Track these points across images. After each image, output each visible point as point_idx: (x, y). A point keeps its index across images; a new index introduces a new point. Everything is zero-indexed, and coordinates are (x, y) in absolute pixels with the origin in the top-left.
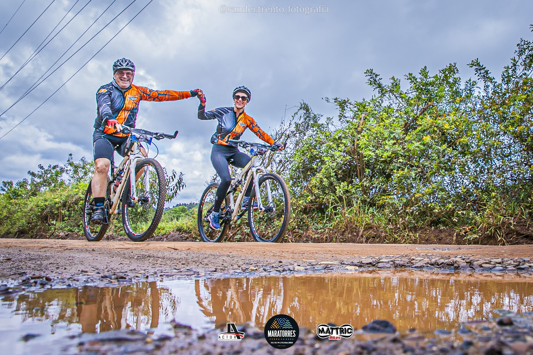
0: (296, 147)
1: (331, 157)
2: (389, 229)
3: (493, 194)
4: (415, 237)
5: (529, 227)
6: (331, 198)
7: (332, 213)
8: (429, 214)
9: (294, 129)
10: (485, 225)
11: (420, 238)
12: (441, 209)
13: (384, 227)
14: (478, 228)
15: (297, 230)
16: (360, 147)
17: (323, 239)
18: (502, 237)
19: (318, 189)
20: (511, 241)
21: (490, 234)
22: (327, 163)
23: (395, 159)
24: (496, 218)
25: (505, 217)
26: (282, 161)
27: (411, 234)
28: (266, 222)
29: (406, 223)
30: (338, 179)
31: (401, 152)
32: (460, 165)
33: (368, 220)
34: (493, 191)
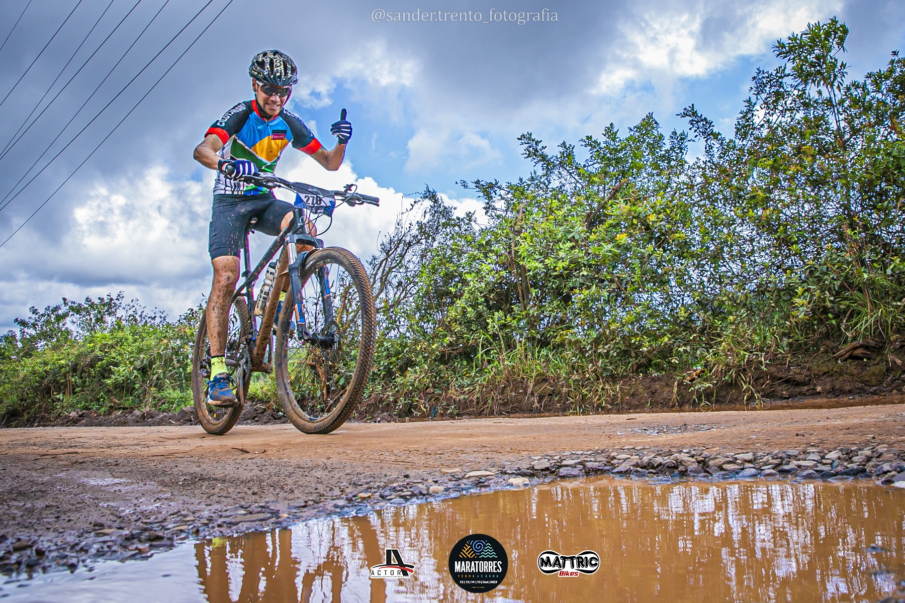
0: (422, 260)
1: (477, 273)
2: (574, 381)
3: (731, 318)
4: (613, 391)
5: (789, 366)
6: (480, 337)
7: (484, 359)
8: (633, 354)
9: (417, 233)
10: (721, 366)
11: (623, 392)
12: (651, 346)
13: (565, 378)
14: (710, 372)
15: (432, 390)
16: (521, 256)
17: (472, 401)
18: (749, 384)
19: (460, 324)
20: (763, 390)
21: (730, 381)
22: (471, 283)
23: (576, 271)
24: (737, 355)
25: (751, 352)
26: (401, 282)
27: (607, 387)
28: (383, 379)
29: (600, 370)
30: (490, 308)
31: (584, 261)
32: (677, 275)
33: (539, 369)
34: (731, 313)
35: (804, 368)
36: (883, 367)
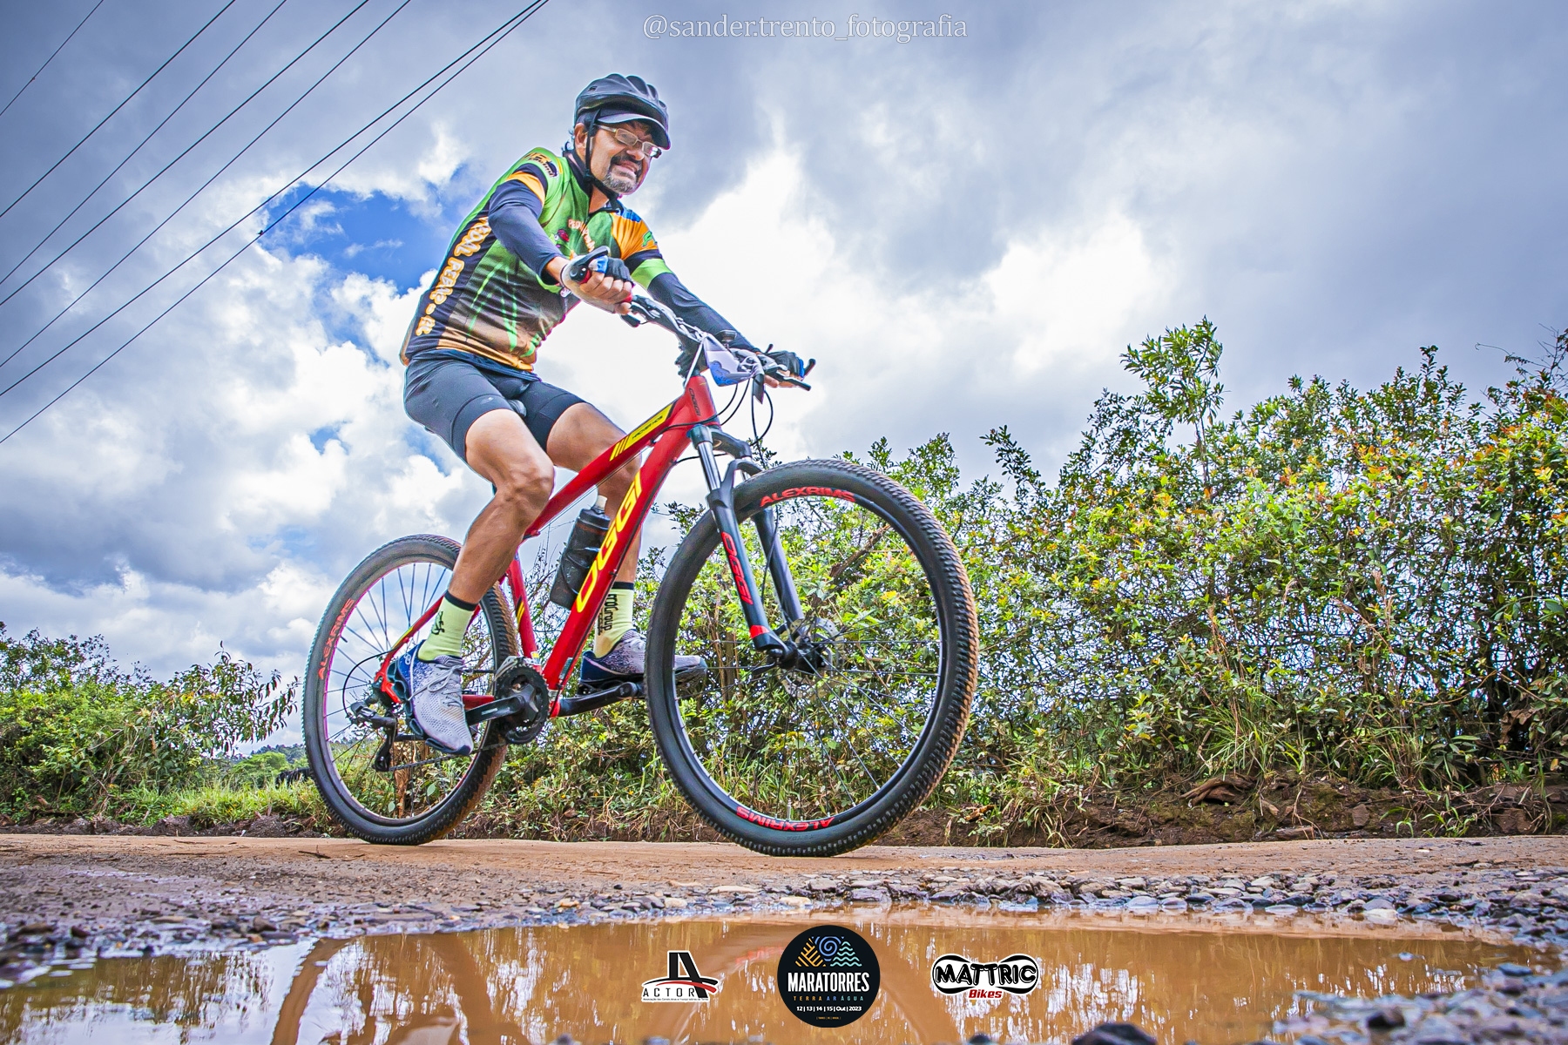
3: (1039, 731)
5: (1117, 808)
10: (1018, 801)
13: (782, 805)
14: (1001, 810)
15: (573, 813)
17: (636, 832)
18: (1058, 830)
20: (1077, 841)
21: (1029, 824)
24: (1043, 787)
25: (1064, 784)
33: (743, 790)
35: (1137, 811)
36: (1251, 815)
